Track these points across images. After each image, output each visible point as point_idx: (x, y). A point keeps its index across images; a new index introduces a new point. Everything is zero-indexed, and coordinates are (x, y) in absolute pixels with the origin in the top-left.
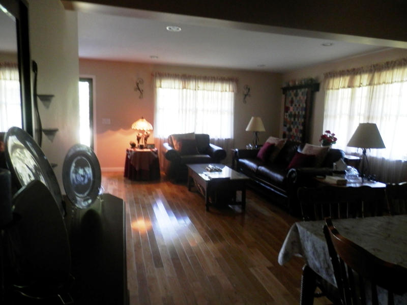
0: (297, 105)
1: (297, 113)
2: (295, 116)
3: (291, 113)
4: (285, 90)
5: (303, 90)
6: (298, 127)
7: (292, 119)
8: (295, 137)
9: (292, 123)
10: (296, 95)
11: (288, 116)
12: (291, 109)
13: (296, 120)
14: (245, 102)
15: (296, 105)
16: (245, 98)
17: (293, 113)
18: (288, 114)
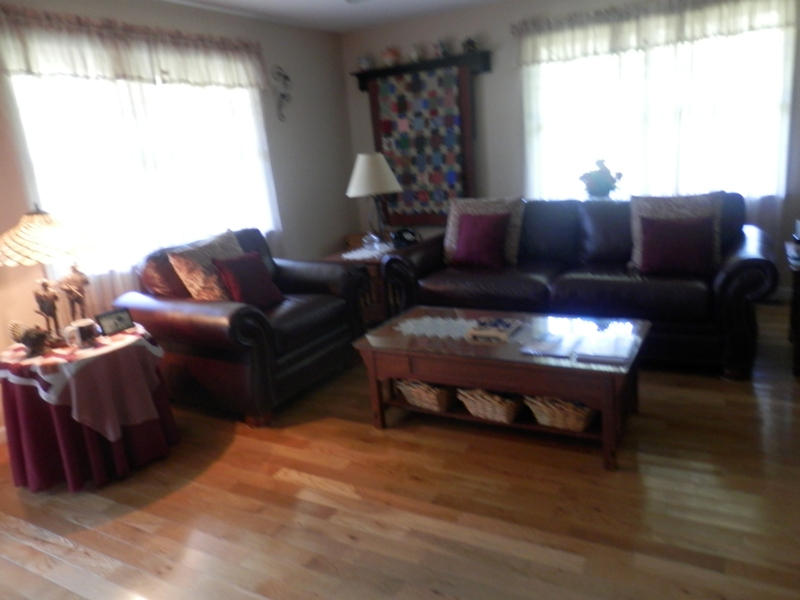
0: (426, 114)
1: (427, 133)
2: (420, 142)
3: (404, 136)
4: (369, 79)
5: (440, 72)
6: (437, 169)
7: (413, 152)
8: (431, 195)
9: (414, 161)
10: (416, 87)
11: (394, 147)
12: (403, 125)
13: (428, 150)
14: (281, 117)
15: (418, 115)
16: (280, 106)
17: (412, 134)
18: (392, 140)
